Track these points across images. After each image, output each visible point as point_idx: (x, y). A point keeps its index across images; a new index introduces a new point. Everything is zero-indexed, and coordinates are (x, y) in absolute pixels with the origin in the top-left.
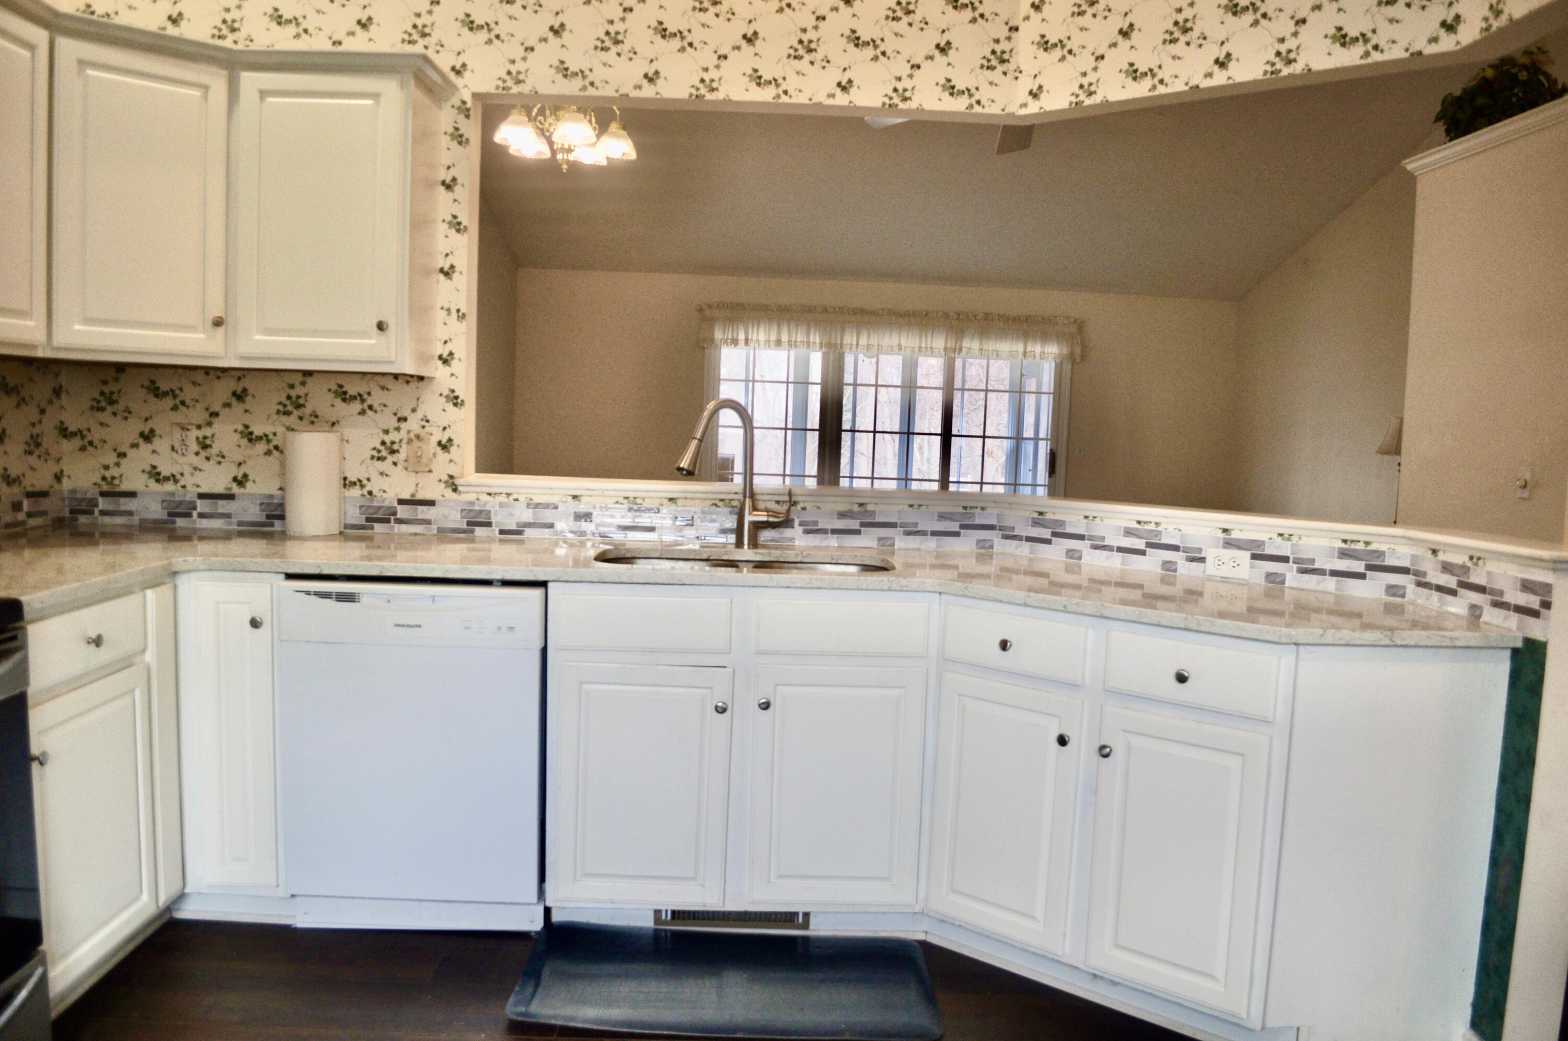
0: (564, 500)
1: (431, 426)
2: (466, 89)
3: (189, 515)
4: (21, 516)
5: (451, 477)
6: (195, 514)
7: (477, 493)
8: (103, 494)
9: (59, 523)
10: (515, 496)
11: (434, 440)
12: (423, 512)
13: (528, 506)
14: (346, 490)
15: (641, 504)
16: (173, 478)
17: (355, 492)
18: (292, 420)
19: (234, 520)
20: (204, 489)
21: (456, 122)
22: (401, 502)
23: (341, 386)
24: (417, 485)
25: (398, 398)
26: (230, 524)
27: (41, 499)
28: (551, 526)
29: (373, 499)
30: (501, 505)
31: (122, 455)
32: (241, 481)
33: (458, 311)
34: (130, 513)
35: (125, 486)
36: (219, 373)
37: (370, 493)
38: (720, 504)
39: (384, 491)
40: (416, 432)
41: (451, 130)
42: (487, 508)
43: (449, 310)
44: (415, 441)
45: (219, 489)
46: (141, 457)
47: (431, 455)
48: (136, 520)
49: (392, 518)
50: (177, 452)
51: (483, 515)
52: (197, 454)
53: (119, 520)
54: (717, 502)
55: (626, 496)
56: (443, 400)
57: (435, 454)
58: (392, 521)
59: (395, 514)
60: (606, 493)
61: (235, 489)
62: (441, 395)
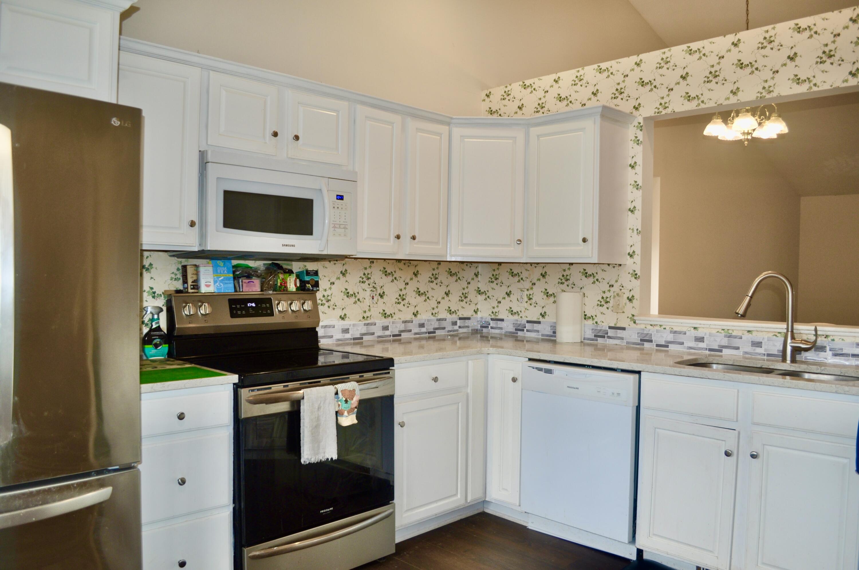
0: (689, 329)
1: (624, 289)
2: (640, 116)
3: (523, 330)
4: (456, 327)
5: (633, 316)
6: (525, 330)
7: (645, 324)
8: (492, 319)
9: (475, 332)
10: (664, 327)
11: (625, 296)
12: (620, 333)
13: (671, 332)
14: (585, 321)
15: (732, 333)
16: (517, 313)
17: (590, 322)
18: (564, 287)
19: (540, 334)
20: (529, 319)
21: (636, 134)
22: (610, 328)
23: (585, 270)
24: (617, 319)
25: (610, 275)
26: (538, 335)
27: (467, 321)
28: (682, 343)
29: (598, 326)
30: (657, 331)
31: (499, 302)
32: (543, 315)
33: (637, 230)
34: (501, 328)
35: (500, 317)
36: (536, 265)
37: (596, 323)
38: (779, 335)
39: (603, 322)
40: (617, 293)
41: (634, 138)
42: (650, 332)
43: (633, 229)
44: (617, 296)
45: (535, 319)
46: (506, 304)
47: (624, 305)
48: (503, 331)
49: (606, 335)
50: (519, 301)
51: (648, 336)
52: (527, 302)
53: (497, 331)
54: (777, 334)
55: (723, 328)
56: (630, 275)
57: (626, 304)
58: (606, 337)
59: (607, 333)
60: (711, 326)
61: (541, 319)
62: (629, 273)
